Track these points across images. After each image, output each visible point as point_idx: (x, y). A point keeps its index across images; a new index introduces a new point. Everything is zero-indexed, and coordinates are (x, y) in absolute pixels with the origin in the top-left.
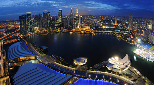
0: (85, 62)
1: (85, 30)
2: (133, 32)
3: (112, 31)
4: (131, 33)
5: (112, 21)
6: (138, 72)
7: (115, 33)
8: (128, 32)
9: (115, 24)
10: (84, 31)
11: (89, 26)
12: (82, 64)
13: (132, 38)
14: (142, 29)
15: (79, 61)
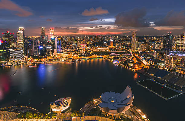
0: (68, 105)
1: (66, 58)
2: (137, 54)
3: (105, 56)
4: (134, 55)
5: (105, 42)
6: (143, 114)
7: (110, 57)
8: (129, 54)
9: (110, 47)
10: (64, 59)
11: (72, 51)
12: (63, 108)
13: (136, 61)
14: (153, 49)
15: (58, 105)
